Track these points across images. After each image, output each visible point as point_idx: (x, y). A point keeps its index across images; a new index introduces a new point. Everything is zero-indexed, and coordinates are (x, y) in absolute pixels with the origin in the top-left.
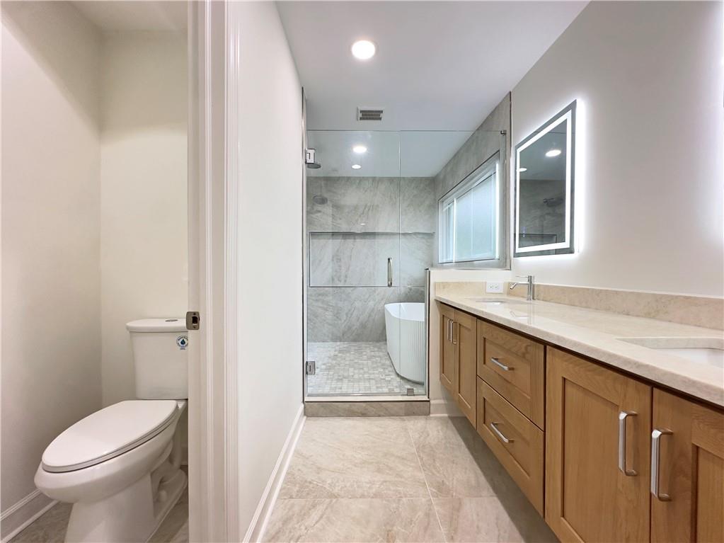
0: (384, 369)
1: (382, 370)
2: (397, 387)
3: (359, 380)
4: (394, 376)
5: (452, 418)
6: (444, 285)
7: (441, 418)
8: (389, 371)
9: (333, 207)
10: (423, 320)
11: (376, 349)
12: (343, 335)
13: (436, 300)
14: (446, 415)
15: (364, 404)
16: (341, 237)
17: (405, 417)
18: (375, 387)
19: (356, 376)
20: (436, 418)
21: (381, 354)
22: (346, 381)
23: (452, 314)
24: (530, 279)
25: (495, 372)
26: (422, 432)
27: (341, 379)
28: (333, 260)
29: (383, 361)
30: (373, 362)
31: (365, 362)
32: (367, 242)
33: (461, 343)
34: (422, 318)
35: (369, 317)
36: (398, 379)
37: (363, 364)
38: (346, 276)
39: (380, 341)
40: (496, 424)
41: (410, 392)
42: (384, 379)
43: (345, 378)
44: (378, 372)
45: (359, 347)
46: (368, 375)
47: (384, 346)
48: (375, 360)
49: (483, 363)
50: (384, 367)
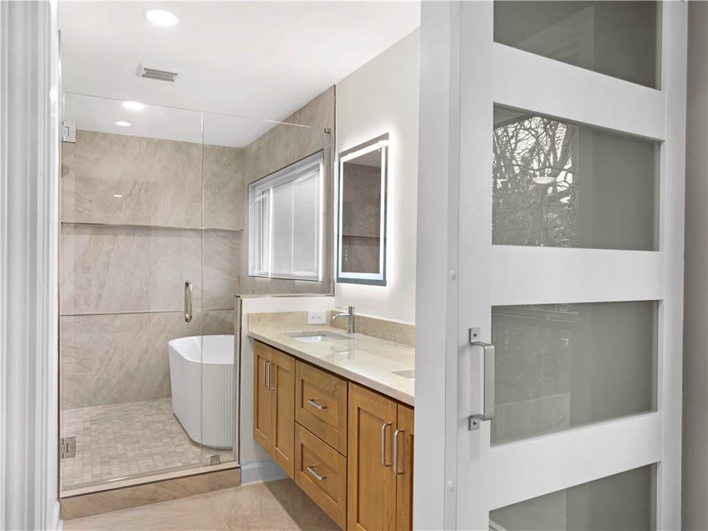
0: (172, 437)
1: (169, 440)
2: (193, 458)
3: (136, 458)
4: (188, 445)
5: (268, 484)
6: (260, 317)
7: (255, 485)
8: (180, 440)
9: (76, 180)
10: (233, 363)
11: (153, 411)
12: (94, 395)
13: (249, 337)
14: (261, 481)
15: (153, 486)
16: (90, 231)
17: (208, 494)
18: (162, 463)
19: (130, 454)
20: (248, 487)
21: (163, 417)
22: (114, 462)
23: (269, 355)
24: (351, 309)
25: (312, 414)
26: (233, 506)
27: (108, 462)
28: (76, 269)
29: (169, 427)
30: (152, 431)
31: (139, 432)
32: (137, 240)
33: (279, 388)
34: (230, 360)
35: (140, 362)
36: (195, 448)
37: (137, 436)
38: (100, 297)
39: (158, 398)
40: (313, 467)
41: (215, 460)
42: (175, 451)
43: (112, 458)
44: (162, 443)
45: (125, 411)
46: (149, 450)
47: (168, 405)
48: (155, 427)
49: (300, 406)
50: (171, 435)
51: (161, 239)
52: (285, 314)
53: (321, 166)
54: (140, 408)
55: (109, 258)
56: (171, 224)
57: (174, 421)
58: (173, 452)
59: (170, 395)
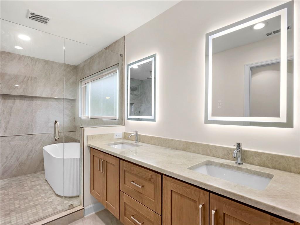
0: (45, 193)
1: (44, 195)
2: (58, 205)
3: (26, 209)
4: (54, 197)
5: (97, 214)
6: (93, 137)
7: (91, 216)
8: (50, 194)
11: (35, 179)
13: (88, 146)
14: (94, 213)
18: (41, 211)
19: (23, 207)
20: (88, 217)
21: (40, 182)
22: (13, 214)
27: (9, 214)
29: (43, 188)
30: (34, 191)
31: (28, 192)
33: (108, 173)
36: (59, 199)
37: (26, 194)
41: (71, 206)
42: (47, 202)
43: (12, 211)
44: (41, 197)
45: (20, 181)
46: (33, 203)
47: (42, 175)
48: (36, 188)
49: (124, 183)
50: (45, 192)
51: (38, 102)
52: (105, 135)
53: (117, 71)
54: (28, 178)
55: (11, 110)
56: (44, 96)
57: (46, 183)
58: (46, 202)
59: (43, 170)
